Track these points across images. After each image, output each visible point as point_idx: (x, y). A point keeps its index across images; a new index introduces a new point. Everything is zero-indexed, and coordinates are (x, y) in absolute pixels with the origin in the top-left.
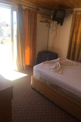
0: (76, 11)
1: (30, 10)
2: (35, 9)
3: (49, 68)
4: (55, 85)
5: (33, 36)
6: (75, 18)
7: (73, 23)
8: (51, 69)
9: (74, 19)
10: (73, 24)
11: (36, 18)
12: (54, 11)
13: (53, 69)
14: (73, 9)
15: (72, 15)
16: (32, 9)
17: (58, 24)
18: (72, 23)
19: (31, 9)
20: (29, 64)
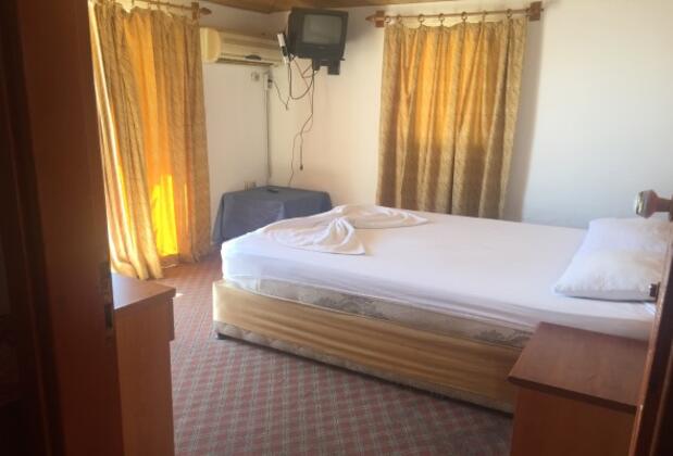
0: (398, 17)
1: (162, 13)
2: (187, 8)
3: (302, 243)
4: (344, 295)
5: (186, 126)
6: (400, 43)
7: (389, 65)
8: (311, 244)
9: (393, 47)
10: (393, 68)
11: (197, 44)
12: (290, 16)
13: (321, 243)
14: (382, 8)
15: (381, 32)
16: (173, 10)
17: (316, 67)
18: (387, 64)
19: (163, 8)
20: (175, 252)
